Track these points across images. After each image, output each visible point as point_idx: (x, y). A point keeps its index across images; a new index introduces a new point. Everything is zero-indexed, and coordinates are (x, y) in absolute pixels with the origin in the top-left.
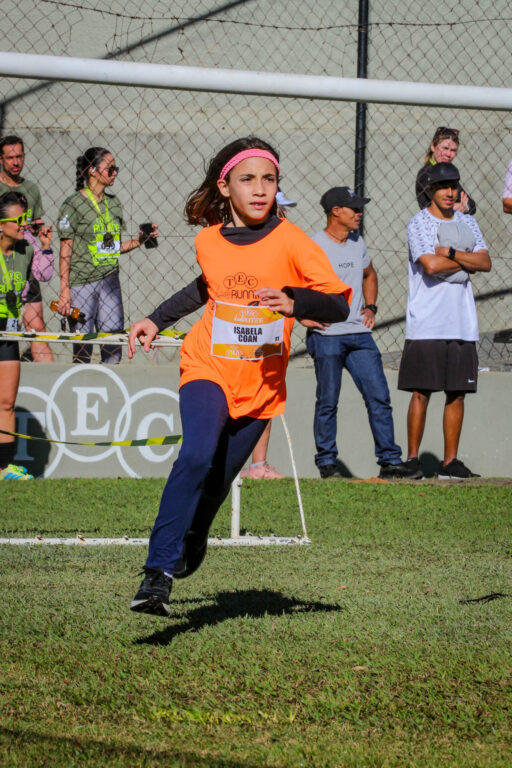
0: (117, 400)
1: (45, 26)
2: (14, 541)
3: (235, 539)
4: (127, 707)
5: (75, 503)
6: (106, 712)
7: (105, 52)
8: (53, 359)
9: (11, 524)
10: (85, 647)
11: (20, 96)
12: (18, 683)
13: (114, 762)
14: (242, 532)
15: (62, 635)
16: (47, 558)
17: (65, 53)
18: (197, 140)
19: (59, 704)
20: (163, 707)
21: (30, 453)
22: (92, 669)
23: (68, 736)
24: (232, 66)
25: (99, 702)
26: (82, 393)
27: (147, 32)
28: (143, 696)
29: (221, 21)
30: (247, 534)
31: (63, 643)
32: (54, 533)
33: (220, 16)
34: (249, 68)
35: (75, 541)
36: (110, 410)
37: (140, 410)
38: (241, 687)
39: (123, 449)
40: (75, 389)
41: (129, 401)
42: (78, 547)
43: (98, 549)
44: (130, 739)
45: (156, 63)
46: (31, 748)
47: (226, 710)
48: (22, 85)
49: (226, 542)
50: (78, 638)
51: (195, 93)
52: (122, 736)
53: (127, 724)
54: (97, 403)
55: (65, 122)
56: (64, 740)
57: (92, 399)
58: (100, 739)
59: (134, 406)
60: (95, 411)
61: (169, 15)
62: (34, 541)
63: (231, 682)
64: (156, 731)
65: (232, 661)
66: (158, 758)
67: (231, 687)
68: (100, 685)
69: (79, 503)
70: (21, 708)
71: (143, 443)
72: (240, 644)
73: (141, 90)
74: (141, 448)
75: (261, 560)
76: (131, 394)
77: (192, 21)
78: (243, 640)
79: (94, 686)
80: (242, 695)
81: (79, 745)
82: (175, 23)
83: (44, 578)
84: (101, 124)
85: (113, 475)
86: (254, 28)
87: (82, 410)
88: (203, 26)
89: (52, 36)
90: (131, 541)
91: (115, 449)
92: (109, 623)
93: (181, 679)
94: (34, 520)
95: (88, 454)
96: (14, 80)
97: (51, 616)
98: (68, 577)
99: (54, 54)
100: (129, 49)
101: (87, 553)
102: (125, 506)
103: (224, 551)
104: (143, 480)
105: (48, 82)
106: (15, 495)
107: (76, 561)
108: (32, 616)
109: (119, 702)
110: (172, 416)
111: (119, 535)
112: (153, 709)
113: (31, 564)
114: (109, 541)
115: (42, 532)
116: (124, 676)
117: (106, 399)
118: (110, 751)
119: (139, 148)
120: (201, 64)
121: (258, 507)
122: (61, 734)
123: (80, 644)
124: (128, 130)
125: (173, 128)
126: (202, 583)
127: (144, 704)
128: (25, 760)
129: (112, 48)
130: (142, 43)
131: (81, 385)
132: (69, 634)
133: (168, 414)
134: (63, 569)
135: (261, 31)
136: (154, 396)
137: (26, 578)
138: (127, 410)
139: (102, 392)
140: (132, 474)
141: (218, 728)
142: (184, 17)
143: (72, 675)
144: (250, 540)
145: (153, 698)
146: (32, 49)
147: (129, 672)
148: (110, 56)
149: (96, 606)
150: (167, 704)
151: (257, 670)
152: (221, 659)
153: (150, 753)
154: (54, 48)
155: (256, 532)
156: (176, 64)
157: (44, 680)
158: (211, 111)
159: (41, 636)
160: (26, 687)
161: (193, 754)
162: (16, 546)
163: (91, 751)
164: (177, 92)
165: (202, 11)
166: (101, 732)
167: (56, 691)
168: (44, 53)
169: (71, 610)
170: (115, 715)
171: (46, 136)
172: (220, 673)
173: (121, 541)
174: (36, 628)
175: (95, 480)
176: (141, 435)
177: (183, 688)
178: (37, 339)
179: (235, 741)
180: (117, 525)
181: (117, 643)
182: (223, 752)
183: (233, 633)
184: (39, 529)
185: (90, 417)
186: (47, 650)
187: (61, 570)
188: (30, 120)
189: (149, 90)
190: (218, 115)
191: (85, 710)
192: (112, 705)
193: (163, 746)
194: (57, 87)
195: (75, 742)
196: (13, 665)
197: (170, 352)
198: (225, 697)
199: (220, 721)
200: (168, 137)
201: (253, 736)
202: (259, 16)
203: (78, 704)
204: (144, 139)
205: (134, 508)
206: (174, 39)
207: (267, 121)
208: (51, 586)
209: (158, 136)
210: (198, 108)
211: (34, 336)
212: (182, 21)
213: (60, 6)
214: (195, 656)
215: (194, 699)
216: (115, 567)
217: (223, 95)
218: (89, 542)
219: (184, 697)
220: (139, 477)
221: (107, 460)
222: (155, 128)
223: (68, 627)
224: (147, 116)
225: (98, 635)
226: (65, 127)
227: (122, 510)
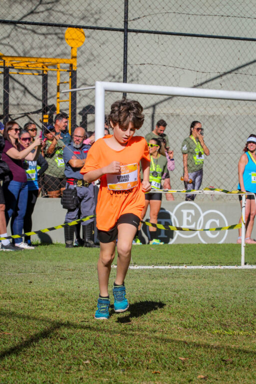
0: (198, 215)
1: (170, 76)
2: (160, 267)
3: (243, 266)
4: (204, 329)
5: (183, 253)
6: (196, 331)
7: (192, 85)
8: (174, 199)
9: (159, 261)
10: (188, 307)
11: (161, 102)
12: (163, 320)
13: (200, 349)
14: (245, 264)
15: (179, 302)
16: (173, 274)
17: (178, 86)
18: (227, 118)
19: (178, 328)
20: (217, 329)
21: (166, 234)
22: (190, 315)
23: (182, 340)
24: (240, 90)
25: (193, 327)
26: (185, 212)
27: (208, 78)
28: (210, 325)
29: (236, 73)
30: (247, 264)
31: (180, 306)
32: (175, 264)
33: (236, 72)
34: (246, 91)
35: (184, 267)
36: (195, 218)
37: (206, 218)
38: (246, 321)
39: (201, 232)
40: (182, 211)
41: (203, 215)
42: (184, 269)
43: (192, 270)
44: (205, 341)
45: (212, 89)
46: (169, 344)
47: (241, 330)
48: (162, 98)
49: (239, 267)
50: (185, 303)
51: (226, 100)
52: (202, 340)
53: (204, 335)
54: (190, 216)
55: (178, 111)
56: (181, 341)
57: (188, 214)
58: (194, 341)
59: (205, 217)
60: (190, 218)
61: (216, 71)
62: (168, 267)
63: (243, 320)
64: (215, 338)
65: (243, 312)
66: (216, 348)
67: (242, 321)
68: (193, 321)
69: (184, 253)
70: (164, 329)
71: (208, 230)
72: (245, 305)
73: (206, 99)
74: (207, 232)
75: (253, 274)
76: (203, 212)
77: (225, 74)
78: (247, 304)
79: (192, 321)
80: (247, 324)
81: (186, 343)
82: (219, 74)
83: (171, 281)
84: (191, 112)
85: (196, 242)
86: (248, 76)
87: (185, 218)
88: (229, 76)
89: (173, 80)
90: (204, 267)
91: (198, 232)
92: (196, 298)
93: (224, 318)
94: (168, 259)
95: (187, 235)
96: (159, 96)
97: (175, 295)
98: (181, 280)
99: (174, 86)
100: (201, 84)
101: (188, 272)
102: (201, 254)
103: (239, 271)
104: (208, 244)
105: (171, 96)
106: (161, 250)
107: (184, 275)
108: (168, 295)
109: (201, 327)
110: (218, 220)
111: (199, 265)
112: (214, 329)
113: (167, 276)
114: (196, 267)
115: (171, 264)
116: (202, 317)
117: (194, 214)
118: (198, 346)
119: (205, 120)
120: (228, 89)
121: (251, 254)
122: (180, 339)
123: (186, 305)
124: (201, 114)
125: (218, 113)
126: (231, 283)
127: (210, 328)
128: (167, 349)
129: (195, 84)
130: (206, 82)
131: (184, 209)
132: (181, 302)
133: (217, 220)
134: (179, 277)
135: (251, 77)
136: (211, 213)
137: (165, 281)
138: (202, 218)
139: (192, 212)
140: (204, 242)
141: (238, 337)
142: (222, 72)
143: (183, 317)
144: (248, 267)
145: (213, 325)
146: (166, 84)
147: (204, 316)
148: (195, 87)
149: (192, 291)
150: (219, 328)
151: (252, 315)
152: (238, 311)
153: (213, 346)
154: (173, 84)
155: (250, 264)
156: (219, 89)
157: (173, 319)
158: (232, 107)
159: (171, 303)
160: (166, 321)
161: (229, 346)
162: (161, 269)
163: (191, 346)
164: (219, 100)
165: (229, 70)
166: (195, 339)
167: (177, 323)
168: (170, 86)
169: (182, 293)
170: (199, 332)
171: (171, 117)
172: (238, 316)
173: (200, 267)
174: (169, 299)
175: (190, 244)
176: (207, 227)
177: (224, 322)
178: (169, 192)
179: (244, 342)
180: (198, 261)
181: (199, 305)
182: (240, 346)
183: (243, 301)
184: (170, 263)
185: (188, 221)
186: (174, 308)
187: (178, 278)
188: (165, 111)
189: (209, 99)
190: (235, 108)
191: (188, 330)
192: (198, 328)
193: (218, 343)
194: (175, 99)
195: (185, 342)
196: (161, 314)
197: (217, 197)
198: (240, 325)
199: (239, 334)
200: (216, 117)
201: (251, 340)
202: (250, 71)
203: (185, 328)
204: (207, 117)
205: (204, 255)
206: (218, 80)
207: (253, 110)
208: (175, 284)
209: (213, 116)
210: (227, 106)
211: (167, 191)
212: (221, 74)
213: (176, 69)
214: (229, 310)
215: (229, 326)
216: (198, 276)
217: (237, 101)
218: (188, 267)
219: (225, 325)
220: (206, 243)
221: (194, 237)
222: (211, 113)
223: (181, 299)
224: (208, 109)
225: (192, 302)
226: (178, 113)
227: (200, 255)
